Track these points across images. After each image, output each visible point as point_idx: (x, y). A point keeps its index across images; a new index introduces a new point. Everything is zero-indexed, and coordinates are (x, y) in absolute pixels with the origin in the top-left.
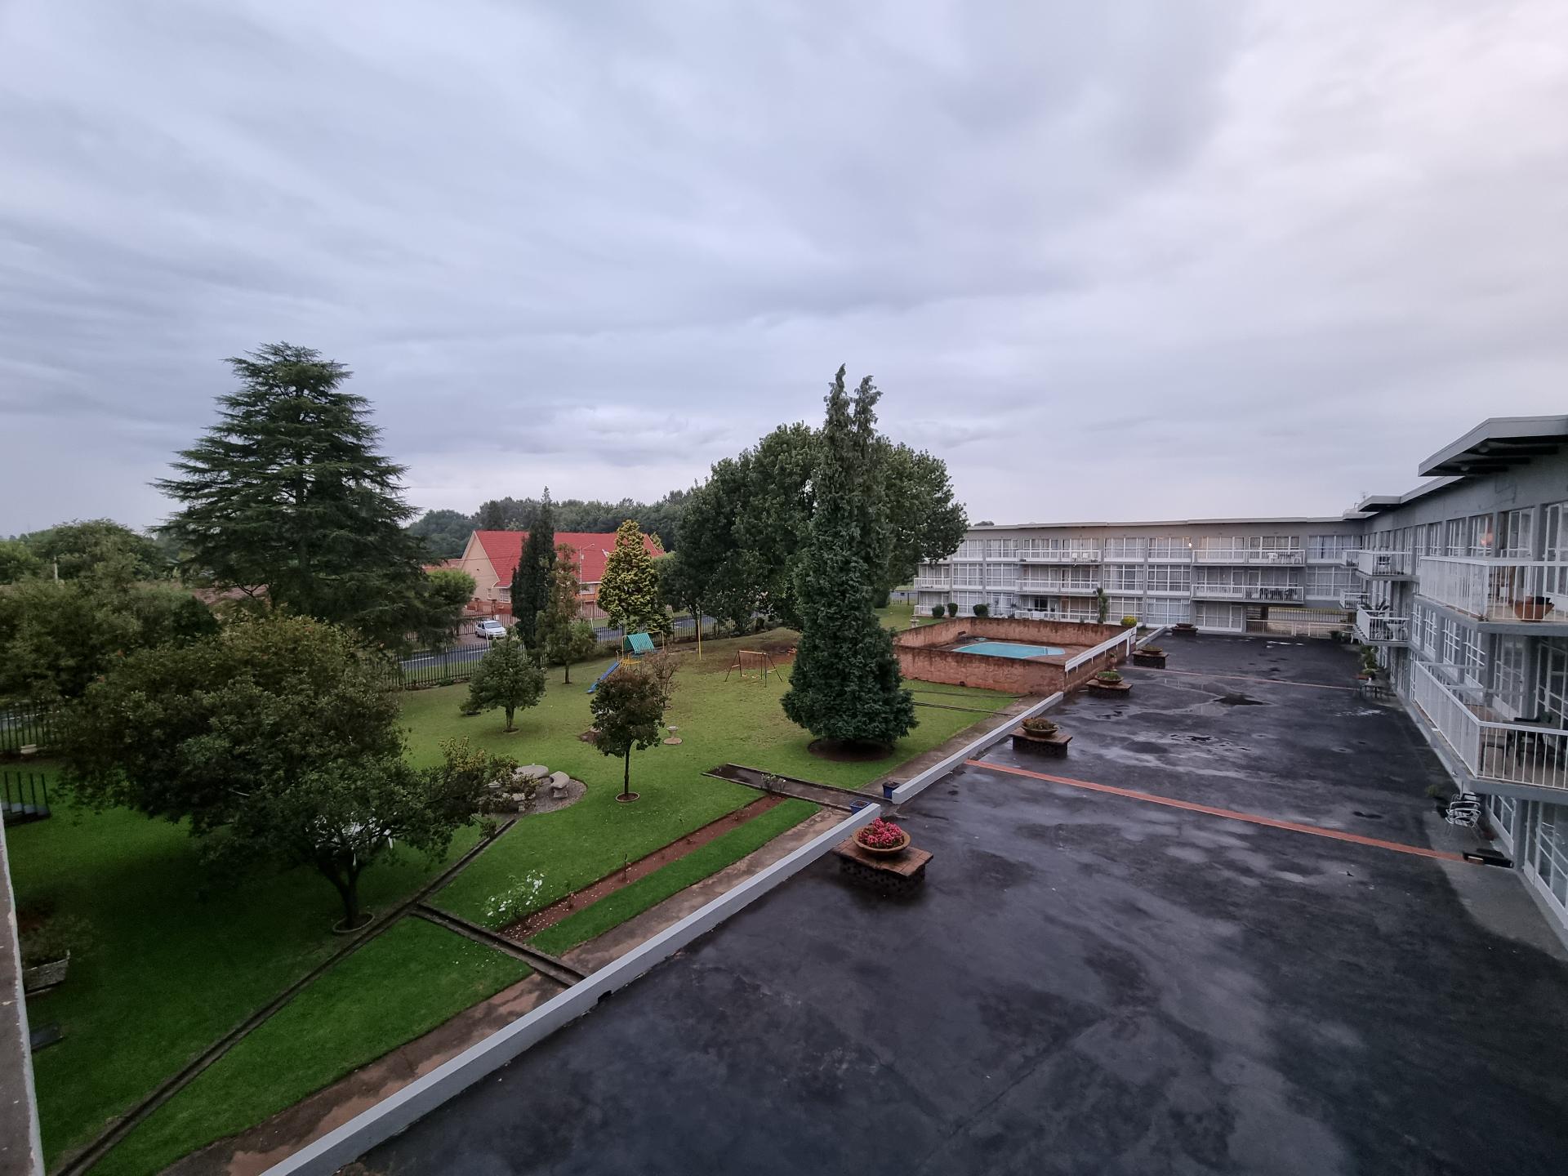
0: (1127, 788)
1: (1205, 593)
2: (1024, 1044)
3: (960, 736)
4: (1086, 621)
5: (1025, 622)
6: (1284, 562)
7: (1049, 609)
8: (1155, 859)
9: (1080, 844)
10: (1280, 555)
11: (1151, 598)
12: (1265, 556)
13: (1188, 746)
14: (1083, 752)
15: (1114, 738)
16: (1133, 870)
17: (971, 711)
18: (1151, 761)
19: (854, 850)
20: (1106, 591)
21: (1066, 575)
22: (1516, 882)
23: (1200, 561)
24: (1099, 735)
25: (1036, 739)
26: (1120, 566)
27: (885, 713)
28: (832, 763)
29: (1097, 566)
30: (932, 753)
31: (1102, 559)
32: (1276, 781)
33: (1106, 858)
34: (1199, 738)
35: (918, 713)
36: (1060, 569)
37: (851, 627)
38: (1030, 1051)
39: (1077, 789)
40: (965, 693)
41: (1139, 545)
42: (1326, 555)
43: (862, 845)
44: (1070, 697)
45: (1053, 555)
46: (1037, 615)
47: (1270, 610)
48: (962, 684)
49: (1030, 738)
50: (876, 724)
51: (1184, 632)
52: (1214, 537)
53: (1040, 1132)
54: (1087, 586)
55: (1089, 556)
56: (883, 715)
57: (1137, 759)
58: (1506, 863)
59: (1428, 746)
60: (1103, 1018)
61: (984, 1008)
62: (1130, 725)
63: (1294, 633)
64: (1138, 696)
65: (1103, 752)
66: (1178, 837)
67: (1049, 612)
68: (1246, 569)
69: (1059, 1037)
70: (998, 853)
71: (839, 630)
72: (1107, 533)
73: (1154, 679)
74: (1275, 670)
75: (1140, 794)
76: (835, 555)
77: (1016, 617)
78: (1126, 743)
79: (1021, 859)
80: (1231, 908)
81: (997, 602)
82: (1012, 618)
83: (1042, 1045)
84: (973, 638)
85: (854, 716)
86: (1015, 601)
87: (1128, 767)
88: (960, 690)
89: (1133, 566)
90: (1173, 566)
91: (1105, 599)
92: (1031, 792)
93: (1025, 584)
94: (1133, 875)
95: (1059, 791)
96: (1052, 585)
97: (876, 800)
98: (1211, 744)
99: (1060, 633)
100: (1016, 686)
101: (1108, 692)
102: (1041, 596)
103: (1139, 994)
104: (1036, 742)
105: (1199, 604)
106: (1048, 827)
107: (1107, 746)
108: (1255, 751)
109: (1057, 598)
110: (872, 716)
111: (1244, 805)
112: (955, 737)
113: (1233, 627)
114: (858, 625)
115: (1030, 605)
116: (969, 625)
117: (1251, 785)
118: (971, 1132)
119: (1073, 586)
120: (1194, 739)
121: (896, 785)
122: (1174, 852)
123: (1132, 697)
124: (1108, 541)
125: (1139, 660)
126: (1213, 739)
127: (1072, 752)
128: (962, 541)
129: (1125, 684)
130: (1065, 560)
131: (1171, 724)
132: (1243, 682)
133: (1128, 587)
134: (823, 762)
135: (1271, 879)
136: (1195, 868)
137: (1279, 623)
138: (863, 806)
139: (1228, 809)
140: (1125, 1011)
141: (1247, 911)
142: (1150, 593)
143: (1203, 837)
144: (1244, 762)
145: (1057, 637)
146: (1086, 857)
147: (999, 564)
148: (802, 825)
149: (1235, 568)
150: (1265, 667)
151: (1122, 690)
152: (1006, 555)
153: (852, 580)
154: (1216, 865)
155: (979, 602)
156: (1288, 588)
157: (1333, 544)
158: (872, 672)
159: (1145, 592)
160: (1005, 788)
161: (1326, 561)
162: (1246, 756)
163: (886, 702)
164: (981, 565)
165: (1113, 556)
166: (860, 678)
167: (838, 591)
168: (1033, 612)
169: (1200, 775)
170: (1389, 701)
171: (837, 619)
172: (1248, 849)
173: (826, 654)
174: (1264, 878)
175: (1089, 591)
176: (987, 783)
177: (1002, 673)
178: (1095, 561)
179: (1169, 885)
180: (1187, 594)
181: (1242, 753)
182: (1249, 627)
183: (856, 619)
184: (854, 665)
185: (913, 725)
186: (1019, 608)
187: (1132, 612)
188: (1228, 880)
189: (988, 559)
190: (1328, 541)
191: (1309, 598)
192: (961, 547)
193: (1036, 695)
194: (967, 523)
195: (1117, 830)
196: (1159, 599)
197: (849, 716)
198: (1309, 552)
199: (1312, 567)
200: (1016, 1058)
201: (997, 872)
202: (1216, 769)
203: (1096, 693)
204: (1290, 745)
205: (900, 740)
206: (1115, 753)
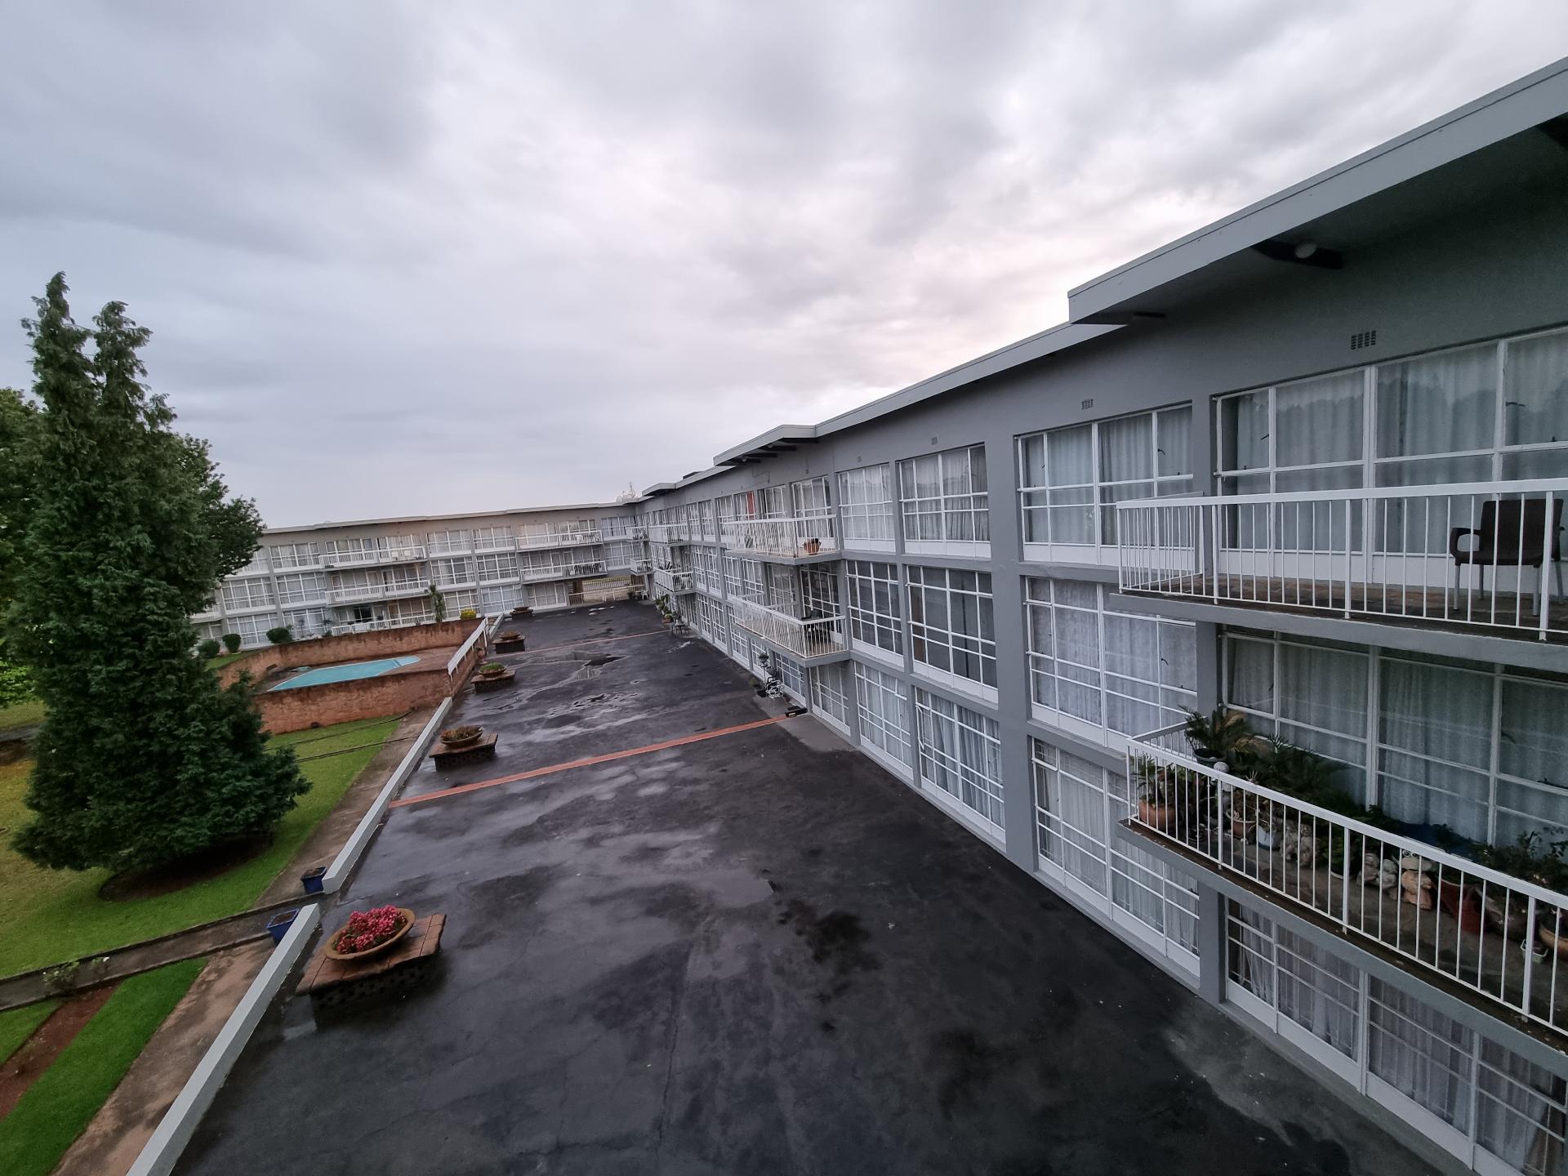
0: (574, 760)
1: (532, 577)
2: (655, 1014)
3: (359, 781)
4: (422, 623)
5: (349, 637)
6: (588, 542)
7: (374, 617)
8: (636, 805)
9: (570, 825)
10: (585, 536)
11: (484, 588)
12: (574, 538)
13: (593, 707)
14: (511, 745)
15: (530, 723)
16: (627, 822)
17: (352, 751)
18: (573, 730)
19: (335, 970)
20: (439, 588)
21: (388, 577)
22: (812, 719)
23: (523, 547)
24: (515, 725)
25: (464, 750)
26: (447, 560)
27: (259, 788)
28: (174, 897)
29: (423, 563)
30: (335, 816)
31: (428, 555)
32: (668, 710)
33: (599, 824)
34: (597, 699)
35: (307, 771)
36: (380, 572)
37: (164, 684)
38: (663, 1016)
39: (531, 780)
40: (325, 734)
41: (463, 537)
42: (615, 533)
43: (351, 956)
44: (459, 699)
45: (370, 556)
46: (361, 627)
47: (584, 583)
48: (315, 726)
49: (456, 751)
50: (248, 809)
51: (522, 615)
52: (530, 524)
53: (716, 1066)
54: (416, 586)
55: (412, 554)
56: (258, 792)
57: (562, 733)
58: (804, 711)
59: (727, 657)
60: (691, 946)
61: (600, 1017)
62: (533, 707)
63: (604, 599)
64: (523, 680)
65: (529, 738)
66: (638, 780)
67: (375, 622)
68: (561, 550)
69: (675, 985)
70: (500, 876)
71: (140, 694)
72: (428, 528)
73: (524, 661)
74: (610, 630)
75: (586, 760)
76: (107, 579)
77: (333, 634)
78: (544, 723)
79: (529, 867)
80: (706, 812)
81: (302, 621)
82: (328, 637)
83: (668, 1003)
84: (289, 670)
85: (204, 810)
86: (328, 616)
87: (559, 742)
88: (316, 734)
89: (462, 559)
90: (500, 555)
91: (440, 596)
92: (490, 803)
93: (337, 594)
94: (629, 826)
95: (516, 789)
96: (373, 591)
97: (302, 902)
98: (607, 700)
99: (405, 639)
100: (391, 706)
101: (496, 684)
102: (361, 605)
103: (701, 909)
104: (465, 753)
105: (529, 587)
106: (531, 826)
107: (528, 732)
108: (640, 695)
109: (382, 604)
110: (238, 800)
111: (663, 736)
112: (352, 786)
113: (558, 602)
114: (180, 679)
115: (349, 617)
116: (278, 656)
117: (656, 720)
118: (672, 1121)
119: (399, 588)
120: (593, 700)
121: (322, 871)
122: (645, 792)
123: (517, 683)
124: (431, 536)
125: (501, 648)
126: (607, 696)
127: (501, 750)
128: (258, 548)
129: (510, 671)
130: (384, 561)
131: (568, 694)
132: (596, 645)
133: (459, 581)
134: (153, 901)
135: (713, 779)
136: (664, 796)
137: (593, 593)
138: (292, 917)
139: (655, 743)
140: (700, 929)
141: (716, 808)
142: (483, 583)
143: (654, 771)
144: (638, 705)
145: (403, 645)
146: (584, 833)
147: (296, 575)
148: (185, 1000)
149: (553, 550)
150: (603, 629)
151: (509, 677)
152: (303, 562)
153: (153, 613)
154: (677, 787)
155: (272, 625)
156: (594, 563)
157: (617, 524)
158: (223, 738)
159: (478, 583)
160: (459, 811)
161: (615, 538)
162: (637, 700)
163: (256, 774)
164: (267, 578)
165: (439, 549)
166: (202, 754)
167: (126, 635)
168: (355, 625)
169: (617, 727)
170: (689, 634)
171: (133, 679)
172: (686, 766)
173: (120, 737)
174: (708, 780)
175: (419, 591)
176: (435, 816)
177: (370, 697)
178: (420, 558)
179: (659, 819)
180: (516, 579)
181: (634, 699)
182: (572, 600)
183: (173, 670)
184: (189, 738)
185: (303, 789)
186: (333, 623)
187: (468, 606)
188: (691, 794)
189: (277, 571)
190: (614, 521)
191: (610, 569)
192: (257, 556)
193: (420, 709)
194: (260, 524)
195: (590, 798)
196: (492, 588)
197: (191, 815)
198: (602, 533)
199: (607, 544)
200: (657, 1030)
201: (514, 892)
202: (624, 718)
203: (482, 688)
204: (658, 682)
205: (289, 816)
206: (540, 735)
